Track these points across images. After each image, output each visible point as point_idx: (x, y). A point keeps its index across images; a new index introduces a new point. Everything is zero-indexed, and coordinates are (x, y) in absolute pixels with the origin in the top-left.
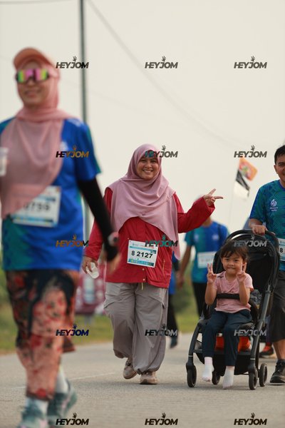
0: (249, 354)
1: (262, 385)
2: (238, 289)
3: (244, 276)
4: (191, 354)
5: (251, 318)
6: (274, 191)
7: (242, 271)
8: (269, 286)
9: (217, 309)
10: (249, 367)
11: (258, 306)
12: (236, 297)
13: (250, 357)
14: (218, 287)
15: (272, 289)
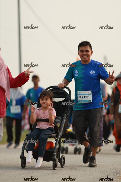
0: (52, 150)
1: (62, 167)
2: (48, 116)
3: (52, 110)
4: (23, 151)
5: (54, 132)
6: (77, 65)
7: (51, 107)
8: (65, 115)
9: (37, 127)
10: (53, 158)
11: (59, 126)
12: (47, 121)
13: (53, 152)
14: (38, 115)
15: (67, 117)
